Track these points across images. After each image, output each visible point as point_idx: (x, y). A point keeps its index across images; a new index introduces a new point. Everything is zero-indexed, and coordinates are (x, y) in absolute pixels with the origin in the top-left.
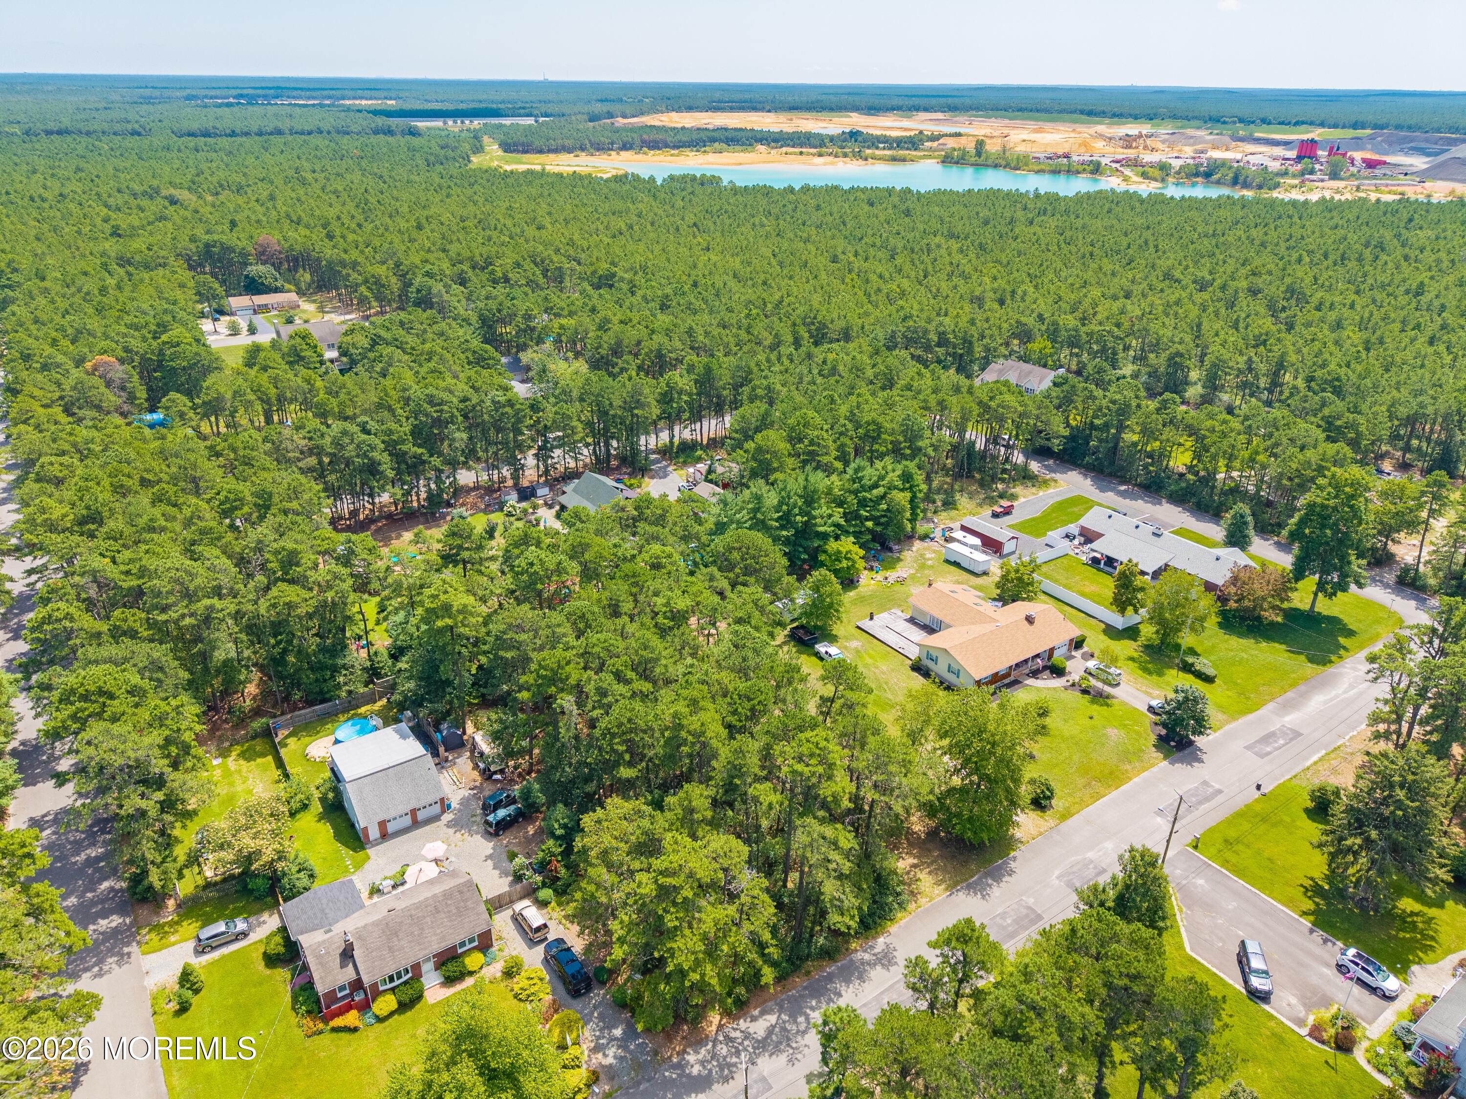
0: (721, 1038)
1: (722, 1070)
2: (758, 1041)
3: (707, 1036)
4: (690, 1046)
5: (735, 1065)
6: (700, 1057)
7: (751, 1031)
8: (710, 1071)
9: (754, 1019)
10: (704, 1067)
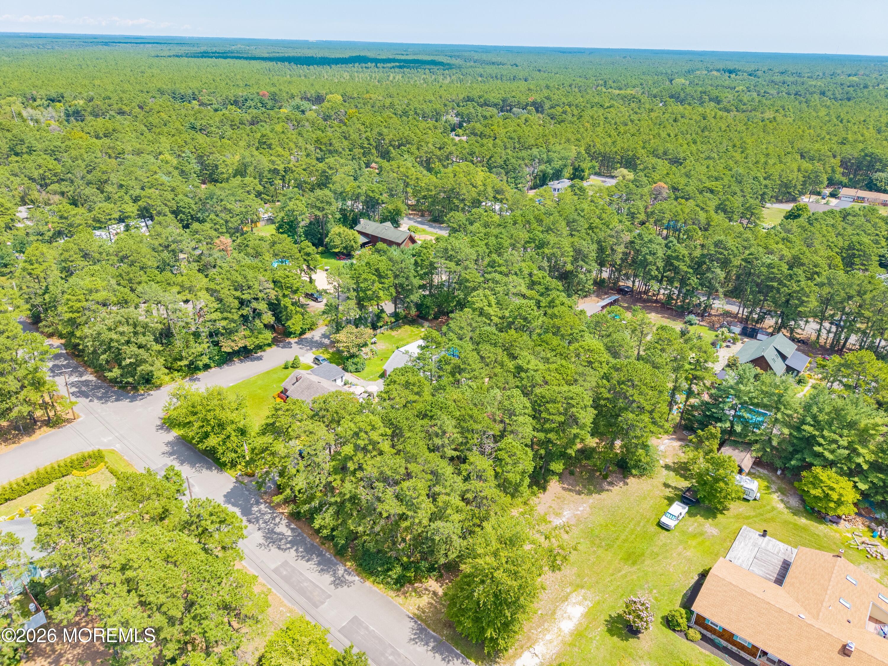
8: (254, 514)
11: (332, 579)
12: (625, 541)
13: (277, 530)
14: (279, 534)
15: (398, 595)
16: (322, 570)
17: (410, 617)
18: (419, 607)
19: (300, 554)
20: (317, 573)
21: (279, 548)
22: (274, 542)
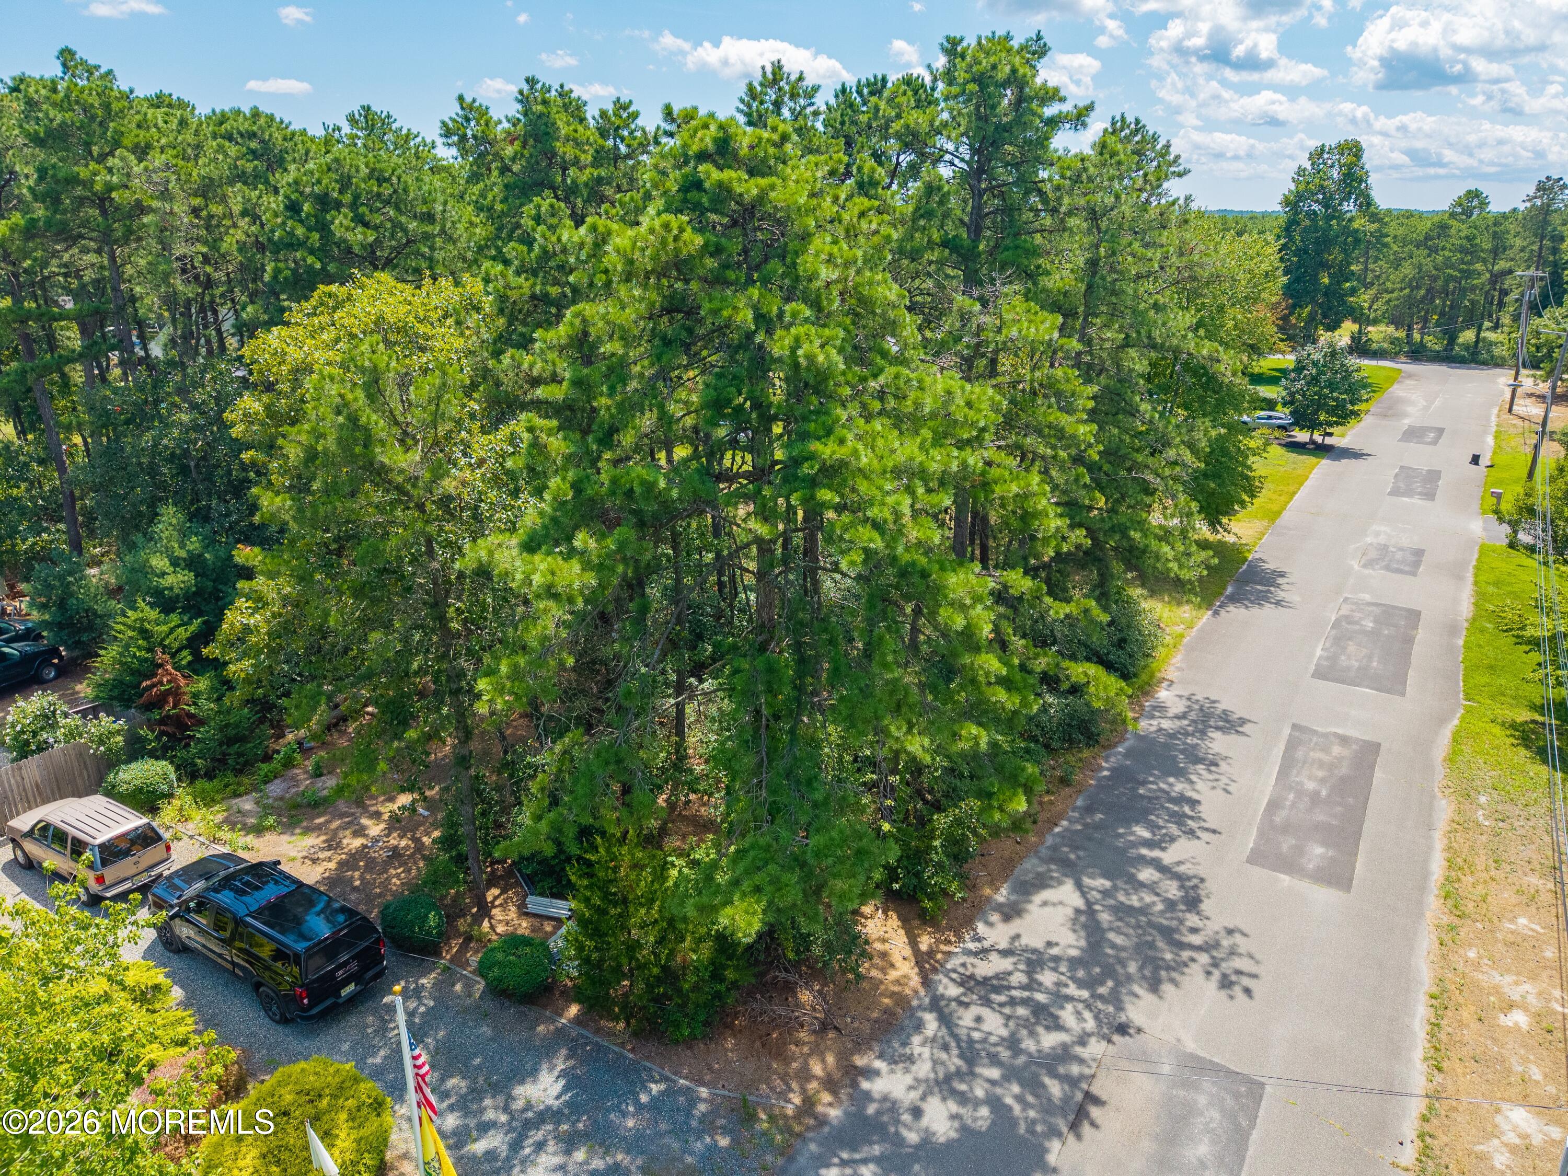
0: (953, 991)
1: (1034, 1085)
2: (1074, 963)
3: (901, 1000)
4: (861, 1045)
5: (1064, 1054)
6: (923, 1069)
7: (1033, 940)
8: (994, 1103)
9: (1011, 912)
10: (963, 1099)
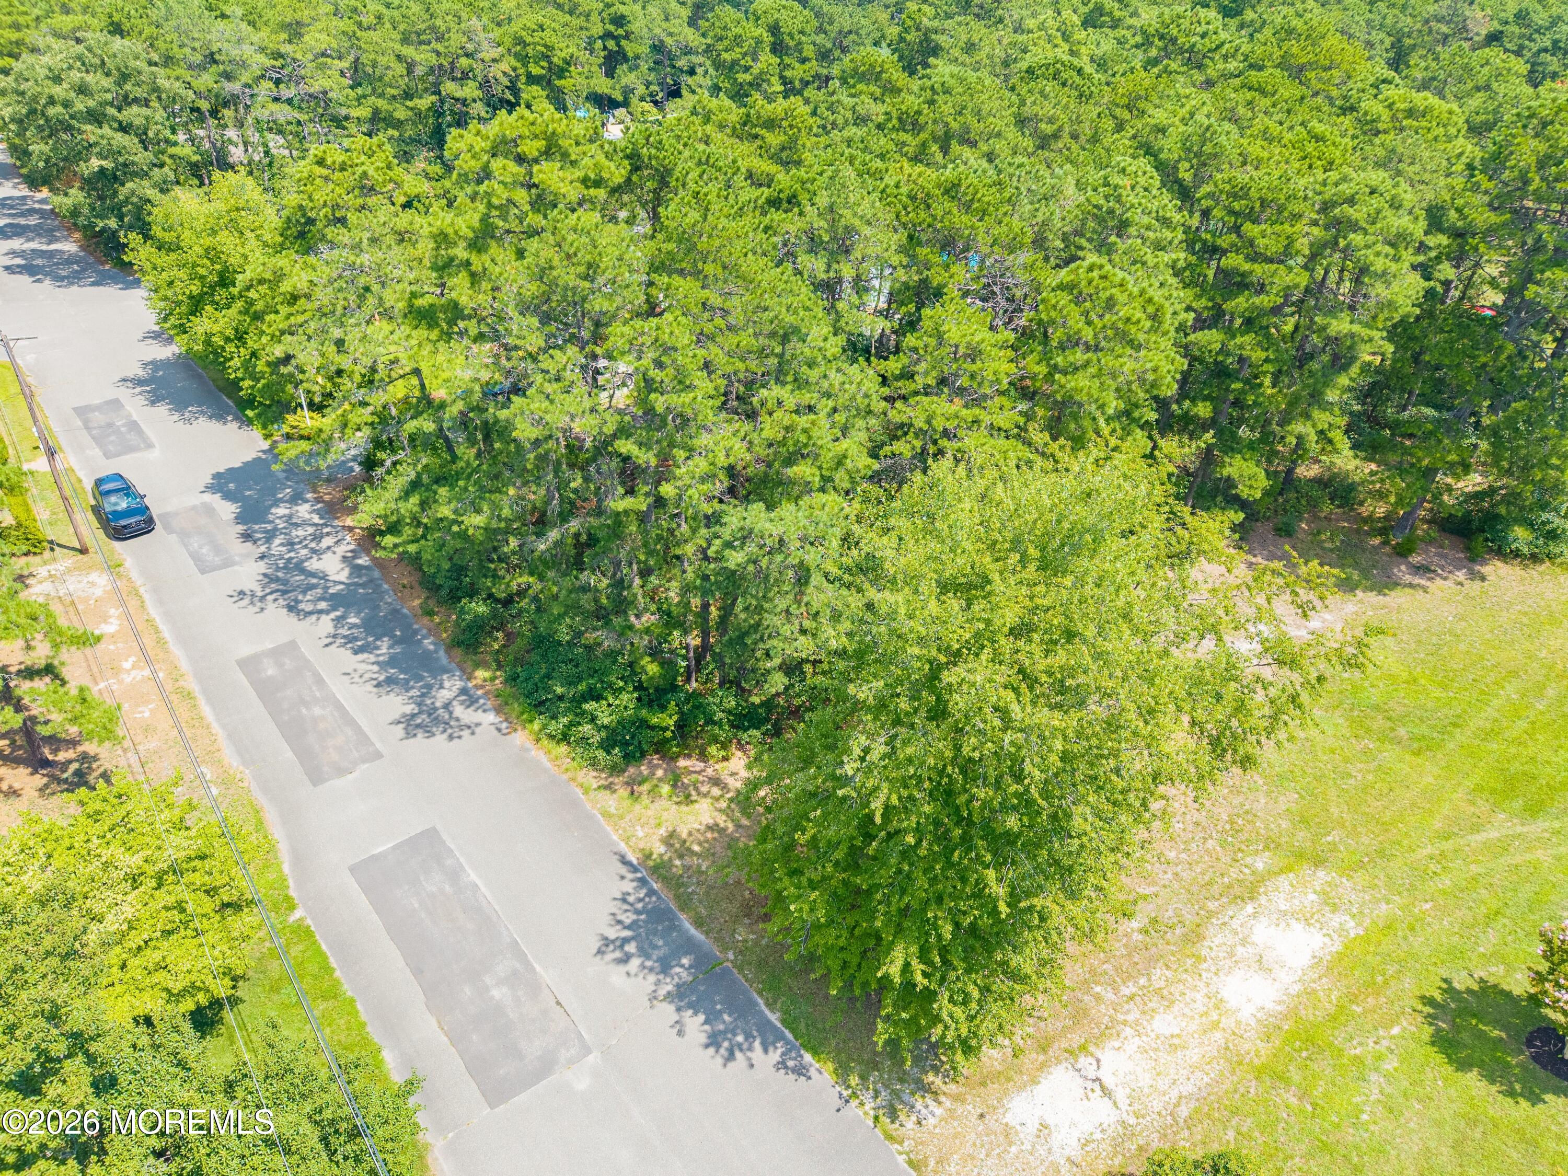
0: (327, 530)
1: (266, 532)
5: (269, 542)
6: (302, 514)
10: (280, 518)
11: (410, 709)
12: (1487, 735)
13: (313, 565)
14: (313, 575)
15: (608, 787)
16: (390, 681)
17: (624, 861)
18: (672, 834)
19: (344, 631)
20: (369, 687)
21: (290, 608)
22: (284, 592)
